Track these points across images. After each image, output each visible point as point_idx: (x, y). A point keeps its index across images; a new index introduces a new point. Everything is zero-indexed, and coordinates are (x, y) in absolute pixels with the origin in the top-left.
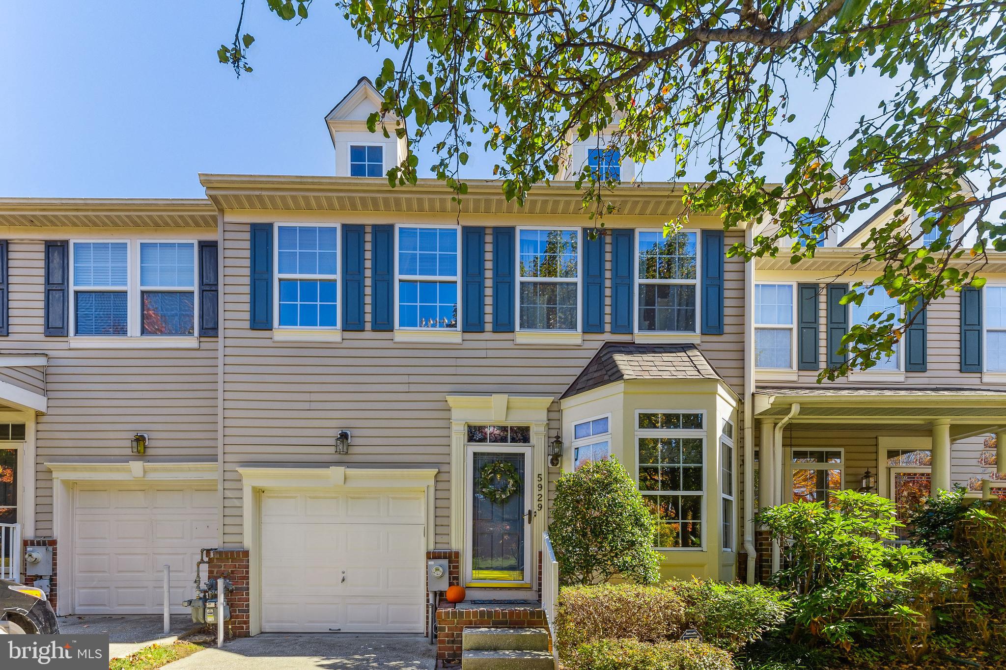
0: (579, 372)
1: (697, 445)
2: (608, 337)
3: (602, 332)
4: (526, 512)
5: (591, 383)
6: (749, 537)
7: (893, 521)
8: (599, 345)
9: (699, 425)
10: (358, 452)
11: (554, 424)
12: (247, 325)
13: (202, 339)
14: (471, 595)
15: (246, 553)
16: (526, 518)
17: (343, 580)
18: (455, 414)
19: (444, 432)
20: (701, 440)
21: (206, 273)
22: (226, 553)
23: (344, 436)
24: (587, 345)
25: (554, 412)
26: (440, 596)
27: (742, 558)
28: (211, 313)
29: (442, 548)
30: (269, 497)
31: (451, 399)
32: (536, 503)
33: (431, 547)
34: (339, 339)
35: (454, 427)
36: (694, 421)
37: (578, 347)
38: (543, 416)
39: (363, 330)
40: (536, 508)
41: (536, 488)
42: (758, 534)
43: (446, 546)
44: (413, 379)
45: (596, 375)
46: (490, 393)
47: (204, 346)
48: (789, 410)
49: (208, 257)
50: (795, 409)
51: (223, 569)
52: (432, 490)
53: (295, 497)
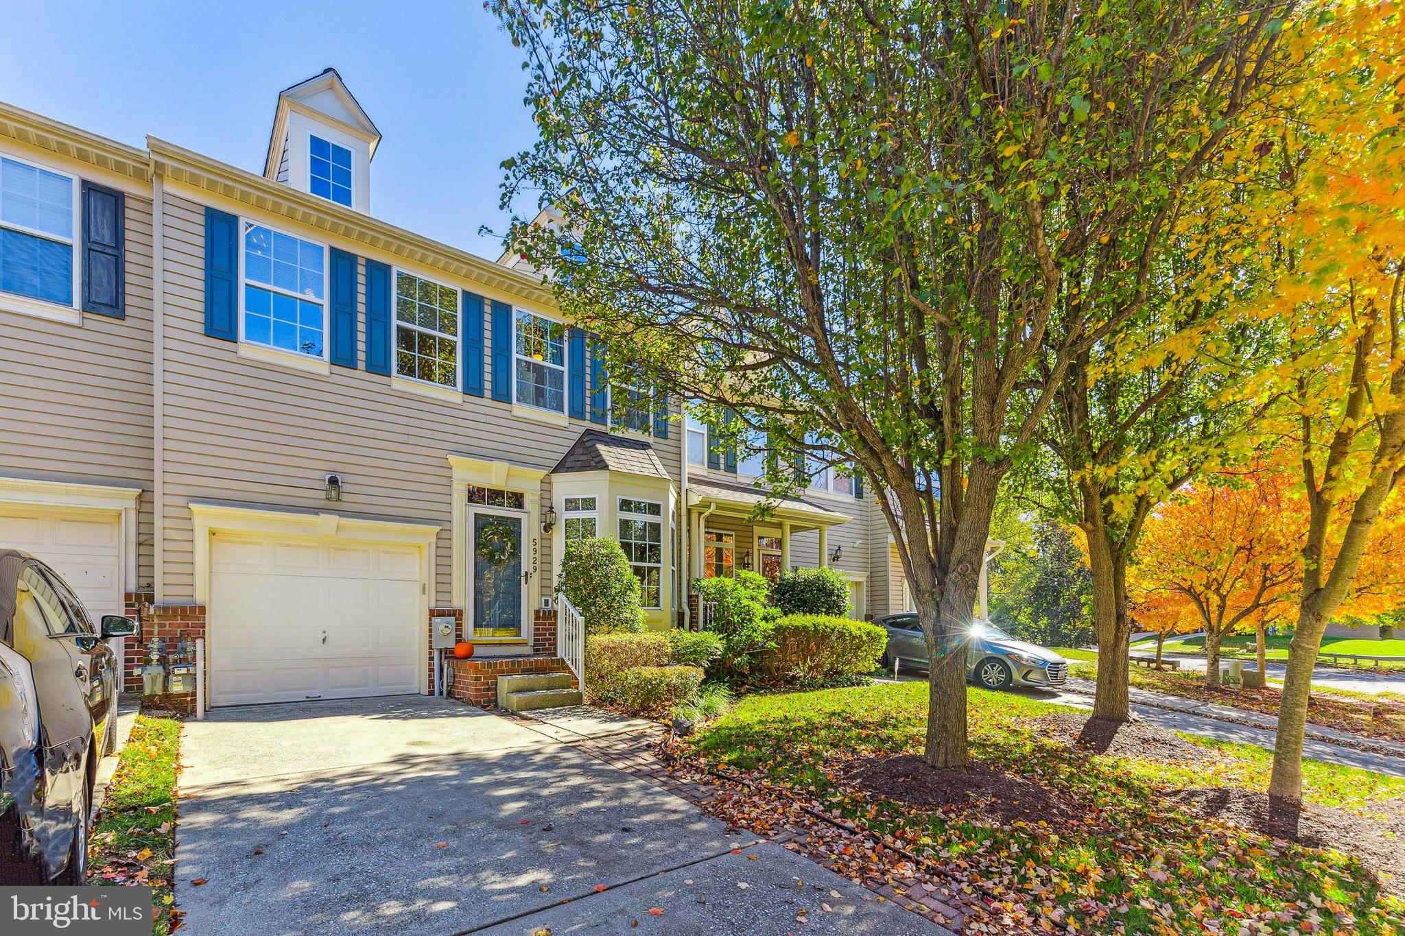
0: (566, 450)
1: (656, 528)
2: (588, 424)
3: (584, 419)
4: (523, 573)
5: (579, 464)
6: (685, 599)
7: (766, 592)
8: (582, 430)
9: (658, 513)
10: (349, 500)
11: (546, 495)
12: (200, 328)
13: (87, 315)
14: (478, 651)
15: (202, 609)
16: (523, 579)
17: (324, 640)
18: (456, 474)
19: (445, 490)
20: (659, 525)
21: (96, 227)
22: (175, 609)
23: (333, 481)
24: (572, 428)
25: (546, 483)
26: (447, 654)
27: (681, 616)
28: (105, 284)
29: (444, 606)
30: (222, 541)
31: (453, 459)
32: (532, 566)
33: (433, 605)
34: (327, 373)
35: (455, 486)
36: (655, 509)
37: (565, 429)
38: (538, 486)
39: (356, 369)
40: (531, 570)
41: (532, 552)
42: (690, 597)
43: (447, 604)
44: (412, 431)
45: (582, 458)
46: (491, 458)
47: (88, 324)
48: (709, 507)
49: (99, 206)
50: (713, 506)
51: (167, 628)
52: (434, 546)
53: (260, 544)
